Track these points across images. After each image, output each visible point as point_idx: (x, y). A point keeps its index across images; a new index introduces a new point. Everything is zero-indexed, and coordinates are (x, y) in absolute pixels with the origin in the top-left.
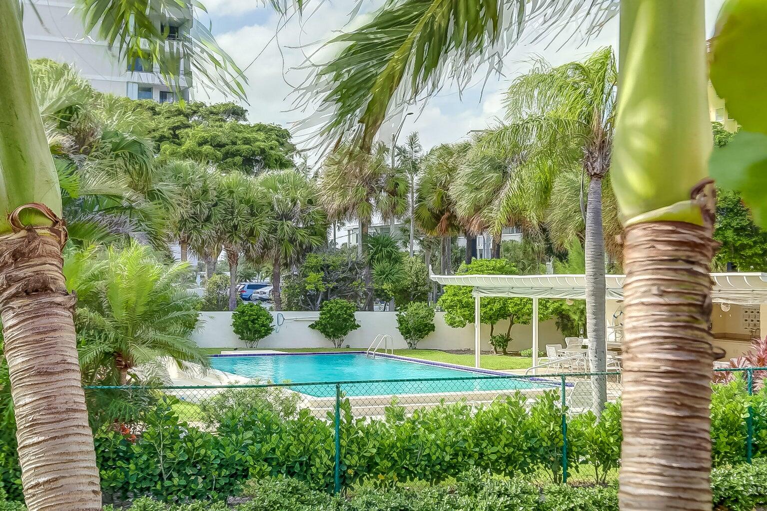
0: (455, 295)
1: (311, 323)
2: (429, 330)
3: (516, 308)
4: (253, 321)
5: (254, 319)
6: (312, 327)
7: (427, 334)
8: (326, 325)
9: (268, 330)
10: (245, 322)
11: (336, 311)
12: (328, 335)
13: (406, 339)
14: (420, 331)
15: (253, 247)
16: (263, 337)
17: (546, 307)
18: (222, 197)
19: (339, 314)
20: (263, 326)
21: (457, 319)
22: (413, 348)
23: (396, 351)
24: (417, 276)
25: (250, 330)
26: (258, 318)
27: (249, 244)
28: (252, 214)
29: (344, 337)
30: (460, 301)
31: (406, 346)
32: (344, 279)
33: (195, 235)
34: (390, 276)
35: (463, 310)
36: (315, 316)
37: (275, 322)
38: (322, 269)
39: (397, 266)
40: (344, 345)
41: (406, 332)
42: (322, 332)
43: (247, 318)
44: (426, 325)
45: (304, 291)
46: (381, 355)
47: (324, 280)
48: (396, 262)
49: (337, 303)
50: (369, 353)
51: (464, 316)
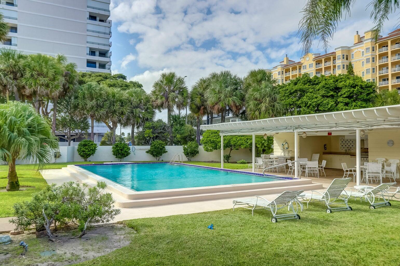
0: (208, 138)
1: (146, 151)
2: (196, 153)
3: (234, 143)
4: (121, 150)
5: (122, 149)
6: (147, 152)
7: (195, 155)
8: (153, 151)
9: (128, 154)
10: (118, 150)
11: (157, 145)
12: (154, 156)
13: (187, 157)
14: (193, 153)
15: (122, 119)
16: (125, 157)
17: (247, 142)
18: (109, 98)
19: (159, 147)
20: (126, 152)
21: (209, 148)
22: (189, 161)
23: (183, 162)
24: (190, 132)
25: (120, 154)
26: (124, 148)
27: (120, 118)
28: (122, 106)
29: (161, 156)
30: (210, 140)
31: (187, 160)
32: (161, 132)
33: (96, 113)
34: (180, 131)
35: (212, 144)
36: (148, 147)
37: (131, 150)
38: (151, 128)
39: (183, 127)
40: (160, 160)
41: (187, 154)
42: (151, 154)
43: (118, 148)
44: (195, 151)
45: (144, 138)
46: (177, 163)
47: (153, 133)
48: (183, 125)
49: (158, 142)
50: (171, 163)
51: (212, 147)
